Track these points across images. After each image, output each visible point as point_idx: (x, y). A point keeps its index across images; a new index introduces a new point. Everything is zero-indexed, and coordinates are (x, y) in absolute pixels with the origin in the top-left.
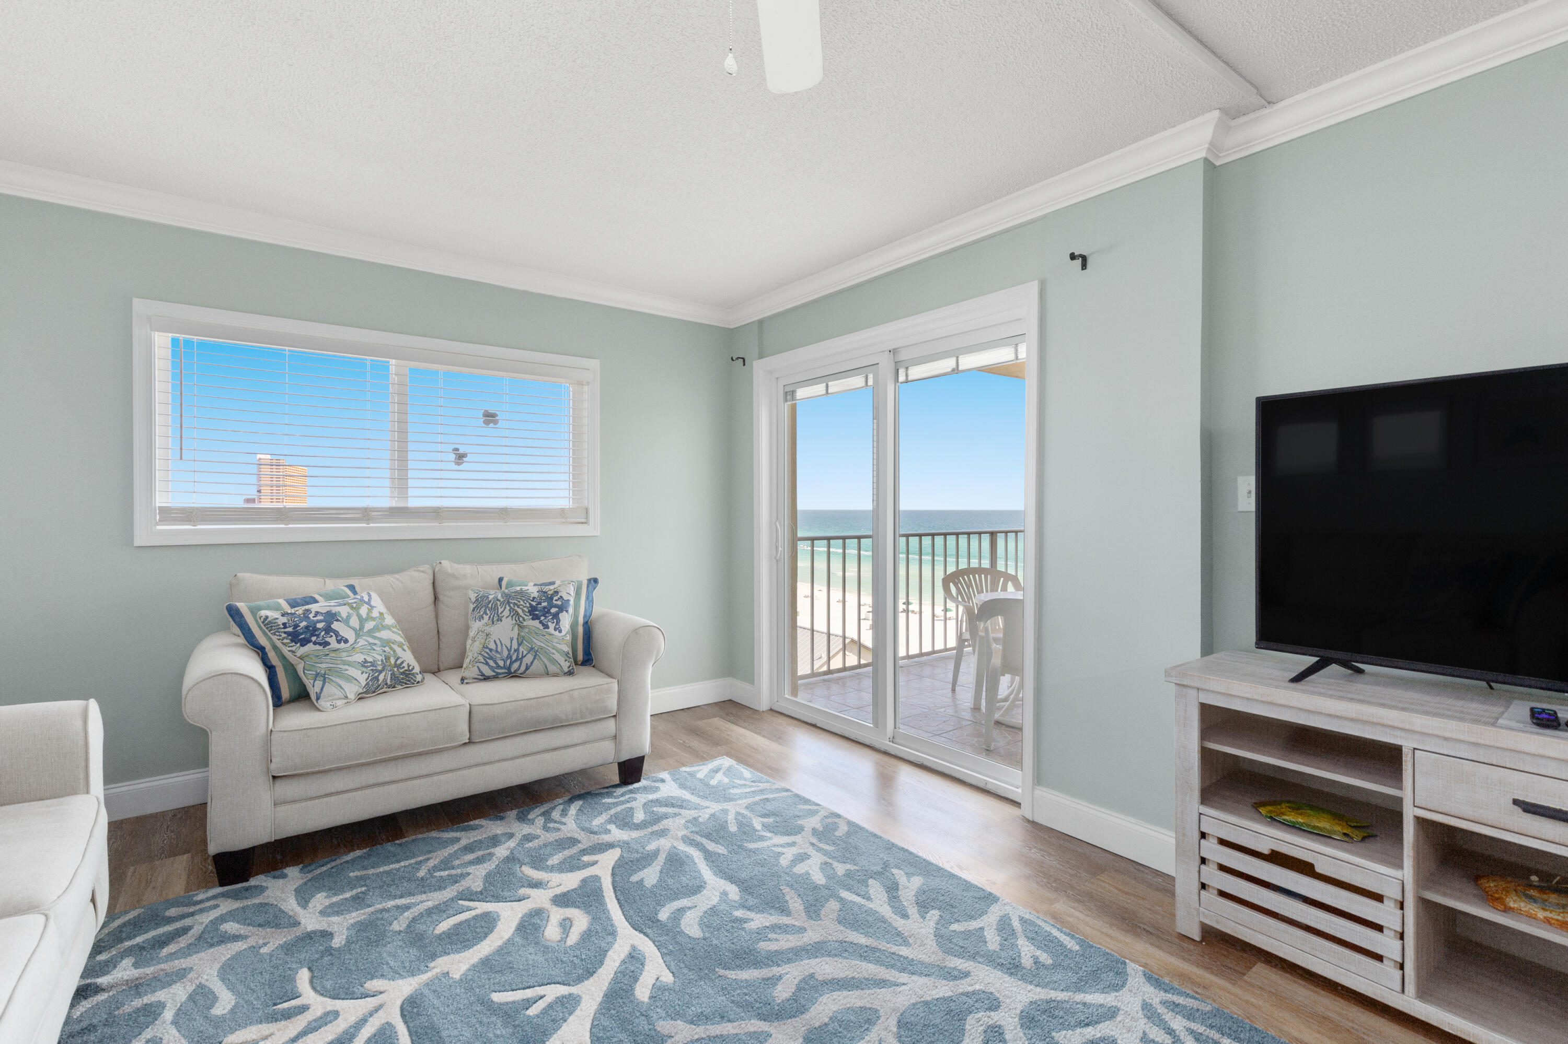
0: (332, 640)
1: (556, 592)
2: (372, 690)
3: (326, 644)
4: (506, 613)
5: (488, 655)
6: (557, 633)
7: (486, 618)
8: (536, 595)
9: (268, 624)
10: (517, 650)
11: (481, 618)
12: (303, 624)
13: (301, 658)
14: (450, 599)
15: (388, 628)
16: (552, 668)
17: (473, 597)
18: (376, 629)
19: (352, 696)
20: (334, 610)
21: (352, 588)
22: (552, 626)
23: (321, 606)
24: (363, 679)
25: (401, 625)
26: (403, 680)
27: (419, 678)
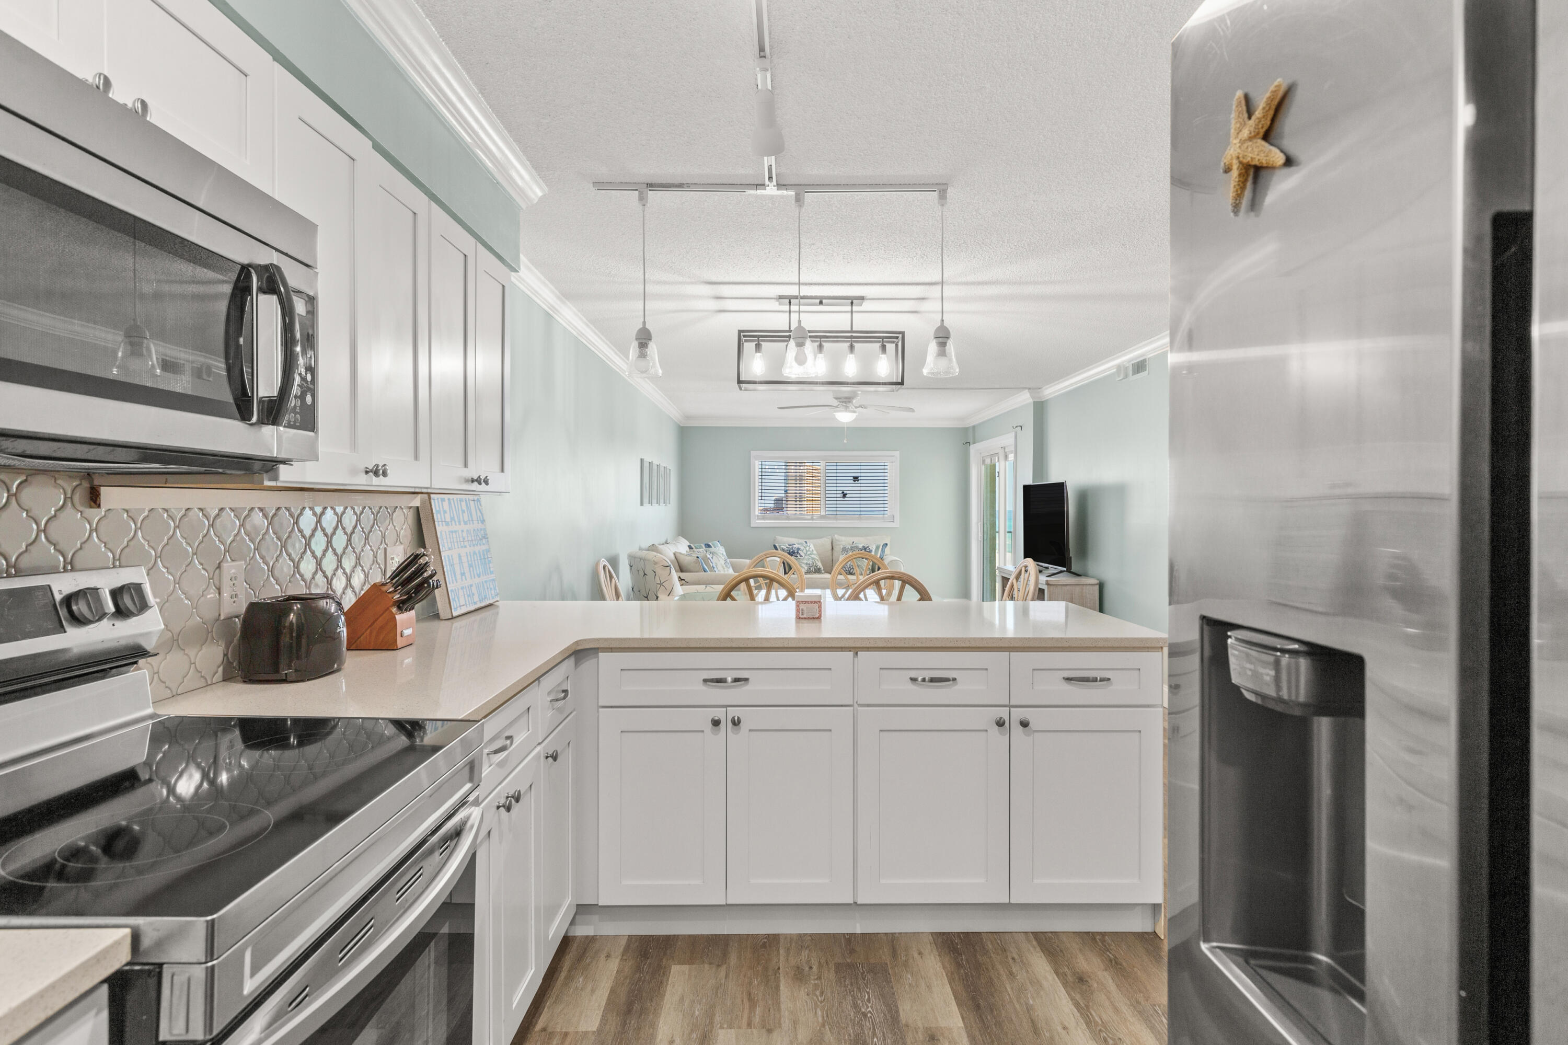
0: (798, 556)
1: (868, 547)
2: (808, 572)
3: (796, 556)
4: (851, 553)
7: (843, 554)
8: (860, 547)
12: (792, 550)
14: (838, 549)
15: (815, 555)
17: (842, 547)
18: (810, 554)
20: (801, 547)
21: (806, 542)
23: (797, 546)
24: (806, 568)
25: (819, 555)
26: (818, 571)
27: (823, 572)
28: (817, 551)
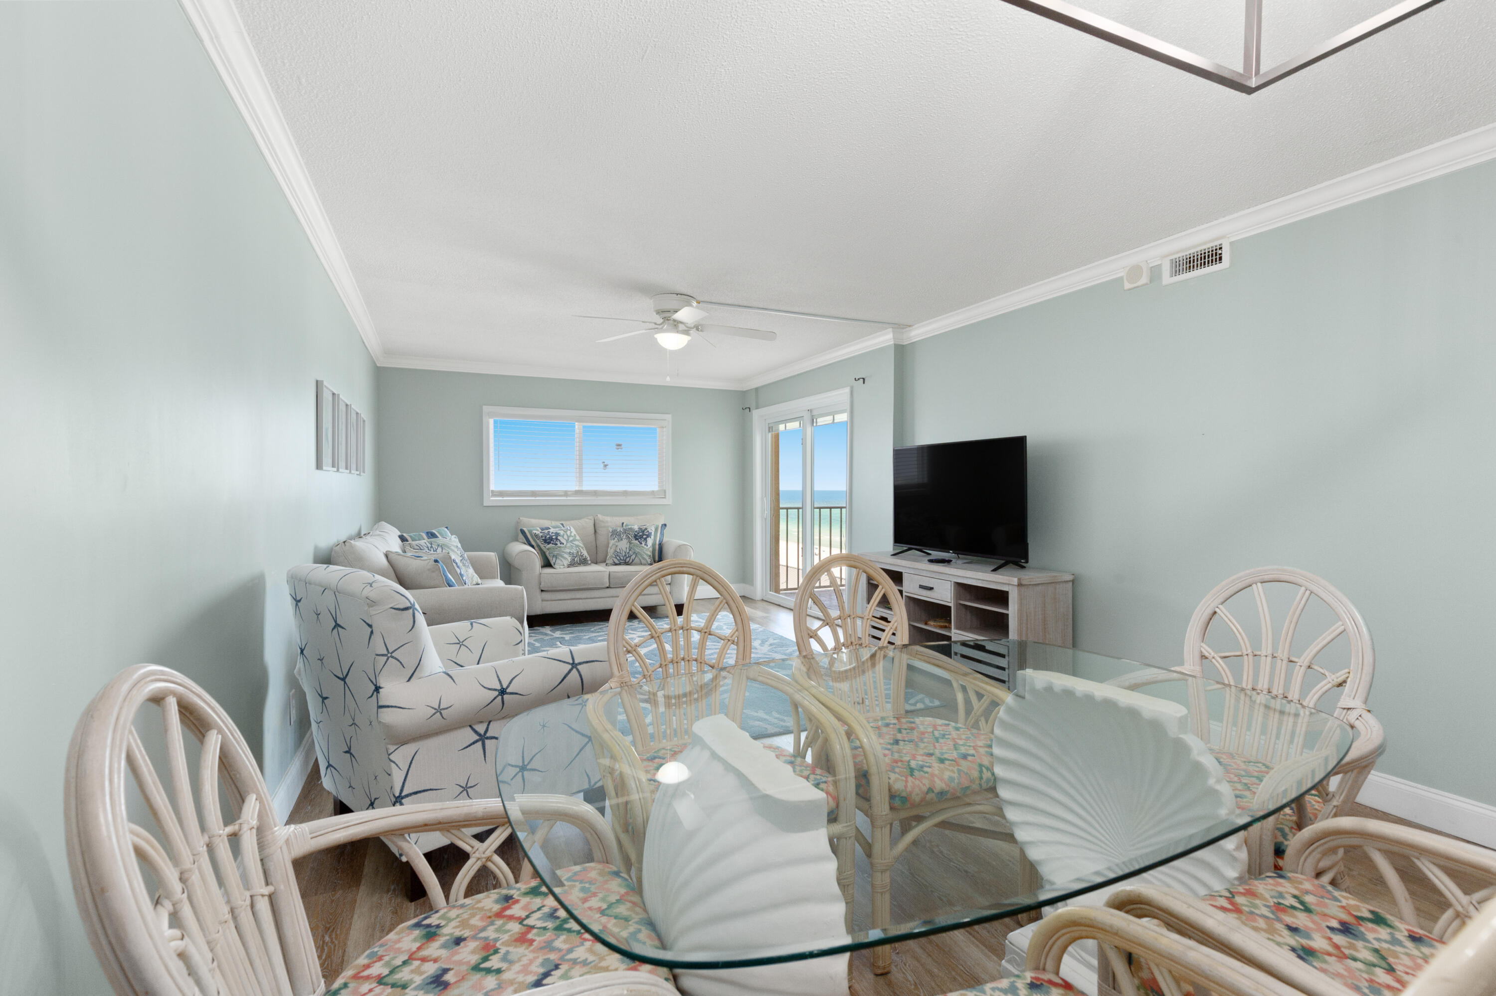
0: (558, 543)
1: (646, 529)
2: (571, 565)
3: (556, 544)
4: (624, 537)
5: (617, 554)
6: (646, 546)
7: (616, 539)
8: (637, 530)
9: (536, 536)
10: (628, 553)
11: (614, 539)
12: (548, 536)
13: (548, 549)
14: (601, 532)
15: (578, 540)
16: (643, 561)
17: (611, 530)
18: (573, 540)
19: (566, 565)
20: (559, 532)
21: (562, 524)
22: (643, 543)
23: (553, 530)
24: (569, 559)
25: (582, 540)
26: (584, 562)
27: (589, 562)
28: (578, 534)
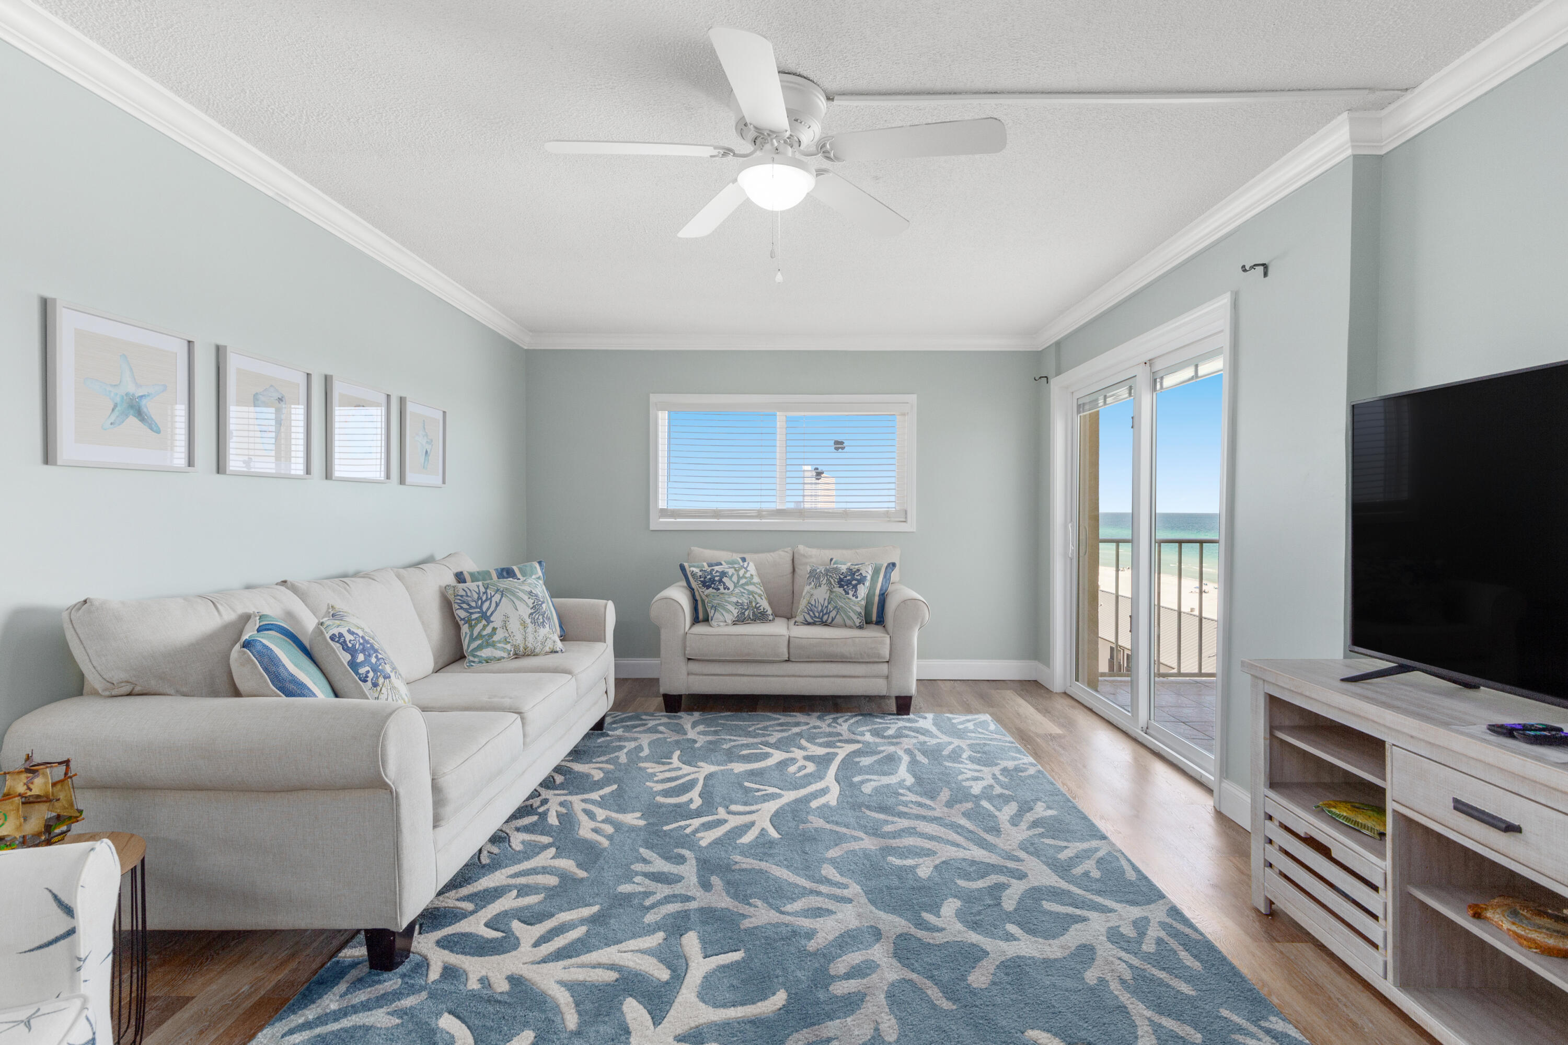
0: (721, 587)
1: (858, 570)
2: (740, 620)
3: (719, 589)
4: (824, 582)
5: (810, 609)
6: (854, 598)
7: (813, 583)
8: (844, 571)
9: (693, 575)
10: (827, 607)
11: (811, 583)
12: (709, 577)
13: (707, 596)
14: (803, 571)
15: (754, 584)
16: (848, 622)
17: (809, 569)
18: (746, 584)
19: (729, 622)
20: (726, 570)
21: (744, 560)
22: (851, 593)
23: (724, 567)
24: (735, 612)
25: (764, 583)
26: (760, 617)
27: (771, 618)
28: (759, 575)
